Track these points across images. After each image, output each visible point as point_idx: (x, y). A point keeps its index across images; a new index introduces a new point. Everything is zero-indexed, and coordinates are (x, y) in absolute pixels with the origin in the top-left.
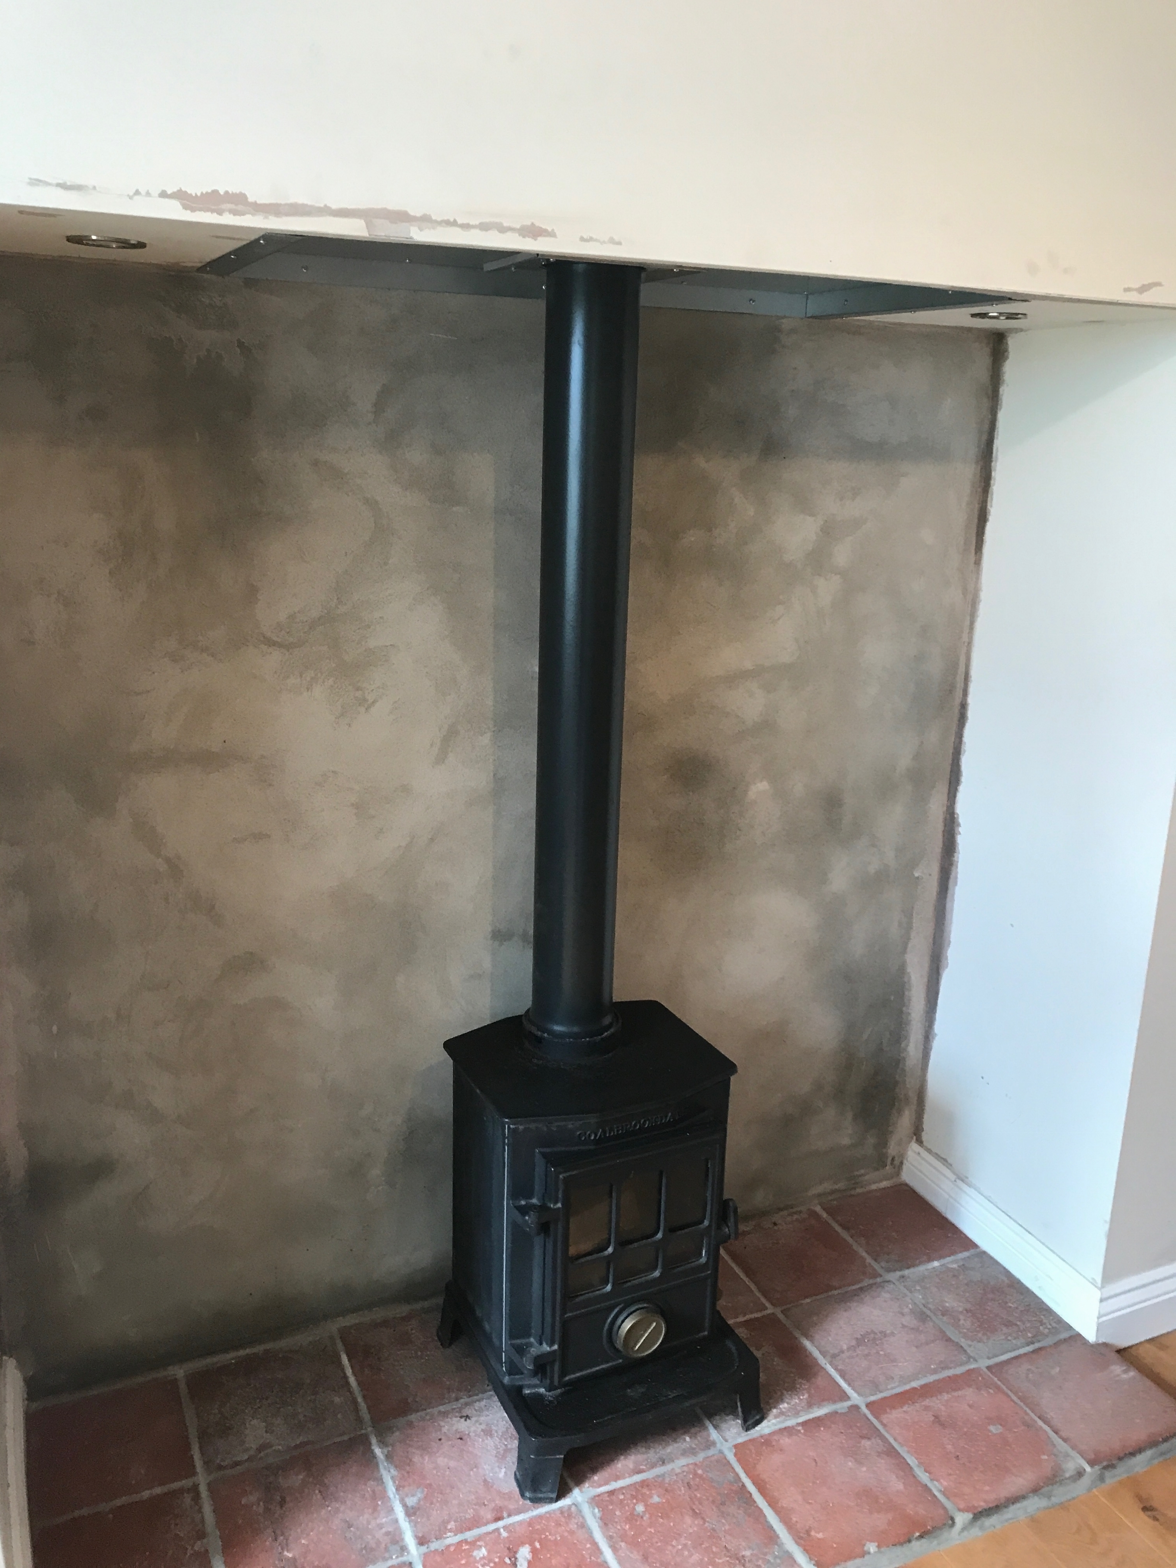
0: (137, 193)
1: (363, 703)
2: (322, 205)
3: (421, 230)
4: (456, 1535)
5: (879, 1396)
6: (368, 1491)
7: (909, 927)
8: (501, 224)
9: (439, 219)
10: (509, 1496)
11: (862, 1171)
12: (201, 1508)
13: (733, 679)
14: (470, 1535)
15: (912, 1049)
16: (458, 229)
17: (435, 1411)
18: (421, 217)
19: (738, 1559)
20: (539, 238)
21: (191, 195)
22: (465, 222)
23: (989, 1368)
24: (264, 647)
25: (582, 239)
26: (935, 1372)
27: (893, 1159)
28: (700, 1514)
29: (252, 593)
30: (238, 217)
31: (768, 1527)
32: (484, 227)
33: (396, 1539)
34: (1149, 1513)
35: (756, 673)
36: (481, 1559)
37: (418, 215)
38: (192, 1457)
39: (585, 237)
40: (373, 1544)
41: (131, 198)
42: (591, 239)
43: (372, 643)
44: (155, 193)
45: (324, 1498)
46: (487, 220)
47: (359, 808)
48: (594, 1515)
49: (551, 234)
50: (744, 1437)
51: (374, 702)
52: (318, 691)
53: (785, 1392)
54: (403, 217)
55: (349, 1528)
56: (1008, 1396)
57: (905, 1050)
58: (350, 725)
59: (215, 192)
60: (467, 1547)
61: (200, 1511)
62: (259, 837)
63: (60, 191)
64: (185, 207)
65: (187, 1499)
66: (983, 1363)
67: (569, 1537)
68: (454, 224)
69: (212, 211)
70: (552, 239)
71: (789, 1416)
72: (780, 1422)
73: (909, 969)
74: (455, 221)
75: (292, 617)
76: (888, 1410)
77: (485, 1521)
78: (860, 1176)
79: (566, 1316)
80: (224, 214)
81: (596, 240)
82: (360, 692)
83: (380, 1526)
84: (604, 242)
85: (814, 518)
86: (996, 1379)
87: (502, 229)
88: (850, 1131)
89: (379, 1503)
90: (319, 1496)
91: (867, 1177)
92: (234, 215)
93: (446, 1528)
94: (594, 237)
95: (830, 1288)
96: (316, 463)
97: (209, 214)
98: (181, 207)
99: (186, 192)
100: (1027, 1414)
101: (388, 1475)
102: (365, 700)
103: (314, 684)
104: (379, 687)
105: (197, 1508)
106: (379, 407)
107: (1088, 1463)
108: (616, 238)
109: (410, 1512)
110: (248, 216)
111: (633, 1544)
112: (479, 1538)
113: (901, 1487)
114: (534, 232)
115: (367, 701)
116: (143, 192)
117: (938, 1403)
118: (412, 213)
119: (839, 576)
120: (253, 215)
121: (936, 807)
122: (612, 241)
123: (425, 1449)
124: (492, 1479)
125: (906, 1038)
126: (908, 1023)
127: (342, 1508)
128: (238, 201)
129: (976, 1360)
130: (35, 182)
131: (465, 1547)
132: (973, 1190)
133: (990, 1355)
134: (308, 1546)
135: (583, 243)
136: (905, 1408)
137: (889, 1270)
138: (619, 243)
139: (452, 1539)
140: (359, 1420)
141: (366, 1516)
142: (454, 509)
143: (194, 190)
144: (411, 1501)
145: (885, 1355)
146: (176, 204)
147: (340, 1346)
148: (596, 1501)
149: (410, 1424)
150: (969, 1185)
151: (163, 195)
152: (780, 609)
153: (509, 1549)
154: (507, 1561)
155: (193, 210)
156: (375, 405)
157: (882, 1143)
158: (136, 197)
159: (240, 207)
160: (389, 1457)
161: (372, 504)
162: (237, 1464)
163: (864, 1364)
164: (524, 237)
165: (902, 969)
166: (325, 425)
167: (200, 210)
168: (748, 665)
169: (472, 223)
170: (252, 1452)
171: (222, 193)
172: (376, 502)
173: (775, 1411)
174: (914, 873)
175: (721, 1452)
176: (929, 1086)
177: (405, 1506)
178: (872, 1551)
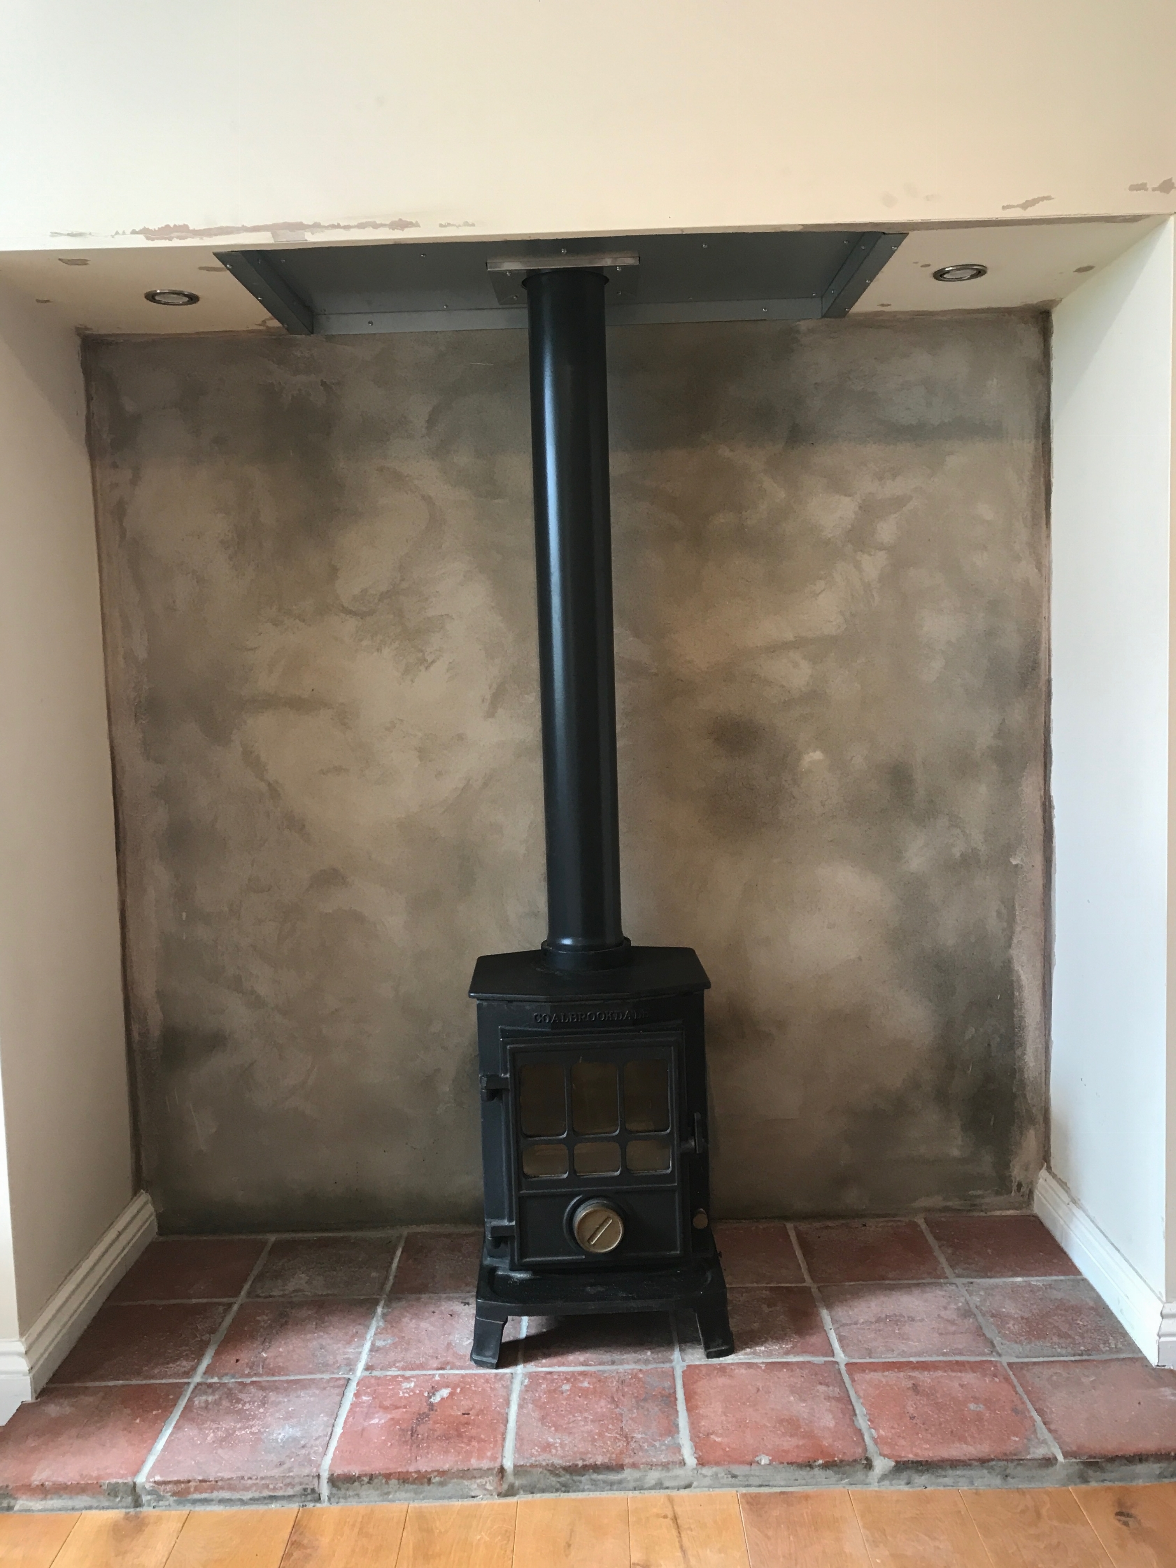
0: (117, 233)
1: (424, 663)
2: (240, 226)
3: (313, 234)
4: (399, 1370)
5: (868, 1360)
6: (352, 1331)
7: (1011, 920)
8: (375, 222)
9: (326, 225)
10: (461, 1357)
11: (979, 1192)
12: (225, 1316)
13: (775, 649)
14: (408, 1373)
15: (1030, 1058)
16: (342, 230)
17: (444, 1296)
18: (313, 225)
19: (626, 1437)
20: (406, 229)
21: (152, 230)
22: (346, 224)
23: (1010, 1365)
24: (343, 615)
25: (441, 226)
26: (944, 1354)
27: (1020, 1185)
28: (617, 1401)
29: (333, 572)
30: (182, 241)
31: (674, 1424)
32: (361, 226)
33: (351, 1366)
34: (1123, 1518)
35: (799, 643)
36: (405, 1389)
37: (311, 223)
38: (242, 1287)
39: (444, 224)
40: (331, 1362)
41: (113, 237)
42: (449, 225)
43: (431, 613)
44: (128, 231)
45: (316, 1328)
46: (364, 221)
47: (423, 753)
48: (522, 1382)
49: (417, 225)
50: (705, 1361)
51: (433, 662)
52: (386, 651)
53: (770, 1339)
54: (301, 226)
55: (321, 1349)
56: (1014, 1387)
57: (1021, 1058)
58: (412, 681)
59: (168, 226)
60: (401, 1379)
61: (223, 1318)
62: (339, 770)
63: (69, 238)
64: (148, 238)
65: (221, 1309)
66: (1005, 1360)
67: (489, 1391)
68: (338, 226)
69: (165, 239)
70: (418, 228)
71: (760, 1356)
72: (745, 1358)
73: (1017, 967)
74: (339, 224)
75: (364, 591)
76: (867, 1371)
77: (429, 1367)
78: (979, 1196)
79: (521, 1192)
80: (173, 240)
81: (453, 225)
82: (421, 654)
83: (345, 1353)
84: (460, 226)
85: (850, 498)
86: (1011, 1373)
87: (376, 226)
88: (960, 1143)
89: (356, 1340)
90: (314, 1326)
91: (987, 1200)
92: (180, 239)
93: (394, 1365)
94: (451, 223)
95: (883, 1278)
96: (381, 470)
97: (163, 241)
98: (145, 239)
99: (148, 229)
100: (1023, 1403)
101: (375, 1324)
102: (426, 660)
103: (383, 646)
104: (436, 650)
105: (223, 1315)
106: (431, 422)
107: (1062, 1453)
108: (470, 222)
109: (374, 1349)
110: (189, 239)
111: (539, 1406)
112: (413, 1377)
113: (832, 1424)
114: (402, 225)
115: (427, 661)
116: (121, 232)
117: (925, 1378)
118: (305, 223)
119: (884, 552)
120: (193, 238)
121: (1029, 790)
122: (466, 224)
123: (416, 1315)
124: (455, 1344)
125: (1022, 1044)
126: (1022, 1028)
127: (326, 1336)
128: (183, 230)
129: (1000, 1355)
130: (55, 234)
131: (400, 1379)
132: (1081, 1212)
133: (1020, 1355)
134: (282, 1352)
135: (443, 228)
136: (886, 1373)
137: (959, 1276)
138: (473, 225)
139: (393, 1372)
140: (382, 1288)
141: (340, 1345)
142: (496, 501)
143: (154, 226)
144: (379, 1343)
145: (899, 1334)
146: (141, 237)
147: (402, 1243)
148: (531, 1376)
149: (418, 1299)
150: (1080, 1207)
151: (134, 232)
152: (821, 584)
153: (433, 1387)
154: (426, 1394)
155: (153, 240)
156: (428, 422)
157: (1003, 1165)
158: (116, 236)
159: (183, 234)
160: (384, 1315)
161: (428, 500)
162: (271, 1296)
163: (873, 1335)
164: (393, 230)
165: (1007, 966)
166: (388, 440)
167: (158, 239)
168: (789, 636)
169: (351, 224)
170: (286, 1292)
171: (172, 226)
172: (430, 497)
173: (748, 1350)
174: (1011, 861)
175: (673, 1368)
176: (1052, 1105)
177: (373, 1344)
178: (763, 1463)
